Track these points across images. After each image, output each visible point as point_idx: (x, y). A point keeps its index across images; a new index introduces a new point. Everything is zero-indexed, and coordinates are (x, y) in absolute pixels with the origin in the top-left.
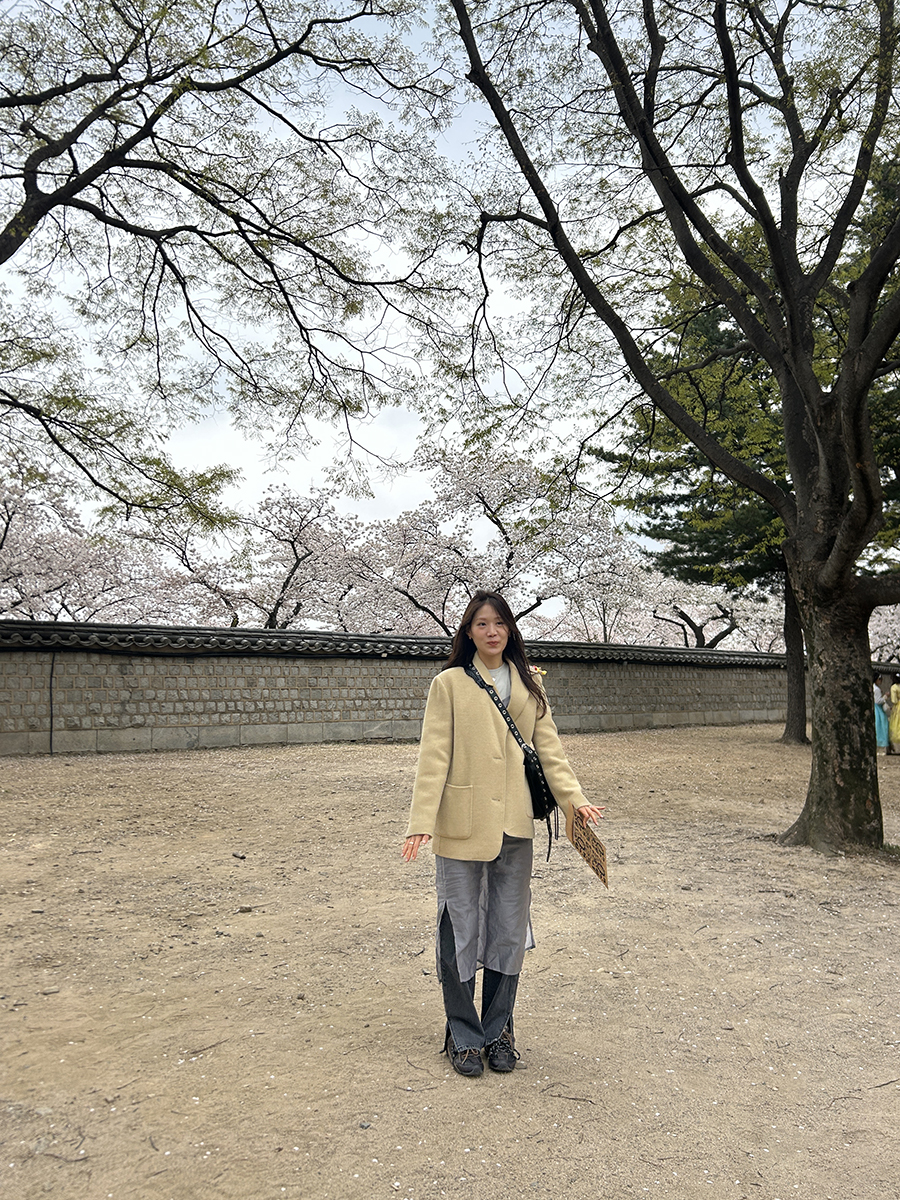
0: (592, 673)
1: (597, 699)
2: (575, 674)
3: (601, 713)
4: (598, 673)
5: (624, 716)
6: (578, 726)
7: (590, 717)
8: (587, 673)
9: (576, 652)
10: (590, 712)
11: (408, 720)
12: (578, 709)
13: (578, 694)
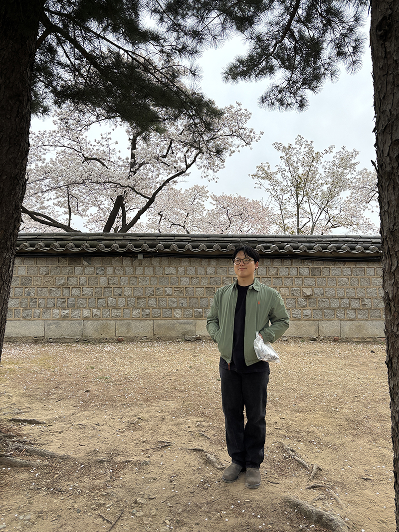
0: (78, 270)
1: (81, 301)
2: (43, 270)
3: (87, 318)
4: (89, 270)
5: (133, 323)
6: (42, 335)
7: (65, 323)
8: (67, 270)
10: (65, 318)
12: (45, 312)
13: (47, 295)
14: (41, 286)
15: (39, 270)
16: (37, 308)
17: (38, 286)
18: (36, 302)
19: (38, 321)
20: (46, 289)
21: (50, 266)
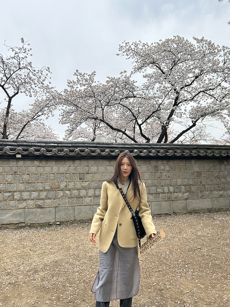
0: (223, 167)
1: (227, 186)
2: (207, 167)
4: (228, 167)
6: (211, 207)
7: (221, 199)
8: (218, 167)
9: (209, 151)
10: (221, 196)
11: (42, 208)
12: (210, 193)
13: (210, 183)
14: (207, 177)
15: (204, 167)
16: (207, 191)
17: (205, 177)
18: (205, 187)
19: (208, 199)
20: (209, 179)
21: (210, 165)
